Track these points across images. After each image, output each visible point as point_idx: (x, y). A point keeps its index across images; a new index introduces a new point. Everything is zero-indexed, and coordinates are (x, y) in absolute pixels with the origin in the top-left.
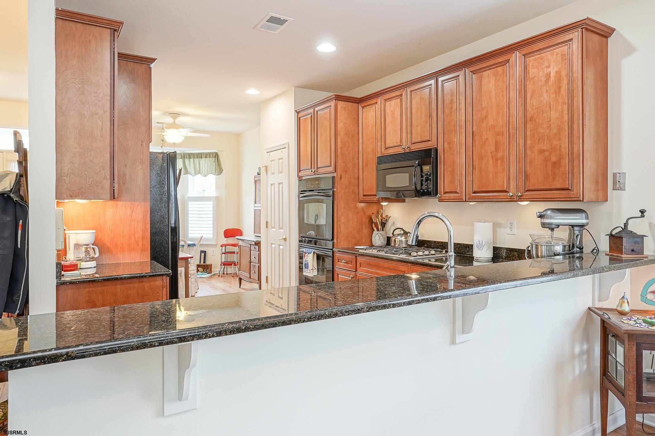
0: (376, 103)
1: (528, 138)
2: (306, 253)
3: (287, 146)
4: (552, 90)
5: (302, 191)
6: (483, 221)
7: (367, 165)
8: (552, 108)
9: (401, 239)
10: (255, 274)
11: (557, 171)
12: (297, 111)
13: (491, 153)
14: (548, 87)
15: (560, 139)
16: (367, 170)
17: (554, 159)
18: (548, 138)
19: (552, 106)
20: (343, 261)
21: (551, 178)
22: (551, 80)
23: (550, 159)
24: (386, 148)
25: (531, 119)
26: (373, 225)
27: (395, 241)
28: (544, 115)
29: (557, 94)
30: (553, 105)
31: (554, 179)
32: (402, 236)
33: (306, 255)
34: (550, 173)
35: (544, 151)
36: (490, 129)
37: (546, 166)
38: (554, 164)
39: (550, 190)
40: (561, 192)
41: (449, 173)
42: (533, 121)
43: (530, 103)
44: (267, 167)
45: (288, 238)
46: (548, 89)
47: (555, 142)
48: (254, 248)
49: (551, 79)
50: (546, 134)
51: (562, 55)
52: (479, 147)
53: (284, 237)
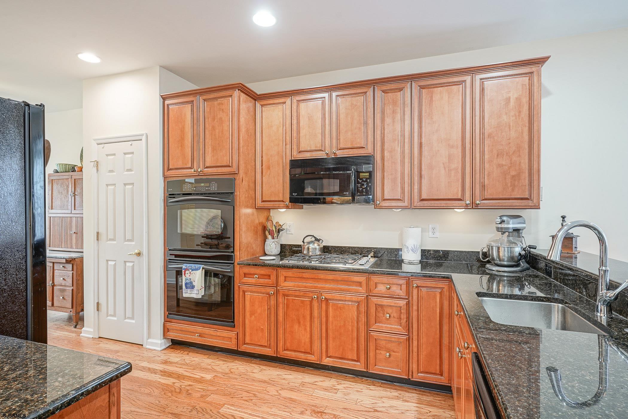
0: (285, 103)
1: (486, 152)
2: (186, 270)
3: (144, 138)
4: (512, 113)
5: (170, 195)
6: (412, 226)
7: (269, 168)
8: (511, 128)
9: (314, 247)
10: (65, 301)
11: (516, 183)
12: (163, 97)
13: (444, 164)
14: (508, 110)
15: (519, 156)
16: (268, 173)
17: (513, 173)
18: (507, 154)
19: (511, 126)
20: (255, 276)
21: (510, 188)
22: (511, 105)
23: (509, 172)
24: (300, 152)
25: (490, 136)
26: (267, 233)
27: (308, 248)
28: (503, 134)
29: (517, 117)
30: (513, 126)
31: (513, 190)
32: (314, 243)
33: (187, 272)
34: (509, 184)
35: (503, 165)
36: (442, 142)
37: (505, 178)
38: (513, 176)
39: (509, 199)
40: (519, 201)
41: (390, 181)
42: (491, 138)
43: (489, 122)
44: (98, 162)
45: (145, 252)
46: (507, 111)
47: (514, 158)
48: (63, 266)
49: (511, 103)
50: (505, 151)
51: (523, 85)
52: (428, 157)
53: (137, 251)
